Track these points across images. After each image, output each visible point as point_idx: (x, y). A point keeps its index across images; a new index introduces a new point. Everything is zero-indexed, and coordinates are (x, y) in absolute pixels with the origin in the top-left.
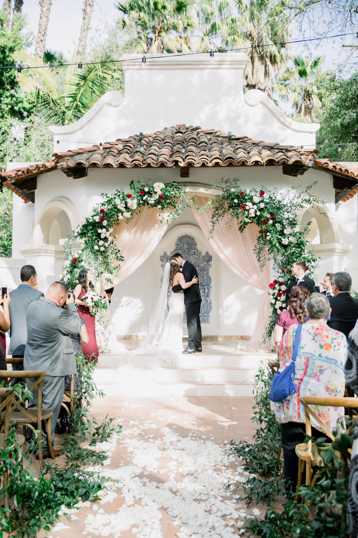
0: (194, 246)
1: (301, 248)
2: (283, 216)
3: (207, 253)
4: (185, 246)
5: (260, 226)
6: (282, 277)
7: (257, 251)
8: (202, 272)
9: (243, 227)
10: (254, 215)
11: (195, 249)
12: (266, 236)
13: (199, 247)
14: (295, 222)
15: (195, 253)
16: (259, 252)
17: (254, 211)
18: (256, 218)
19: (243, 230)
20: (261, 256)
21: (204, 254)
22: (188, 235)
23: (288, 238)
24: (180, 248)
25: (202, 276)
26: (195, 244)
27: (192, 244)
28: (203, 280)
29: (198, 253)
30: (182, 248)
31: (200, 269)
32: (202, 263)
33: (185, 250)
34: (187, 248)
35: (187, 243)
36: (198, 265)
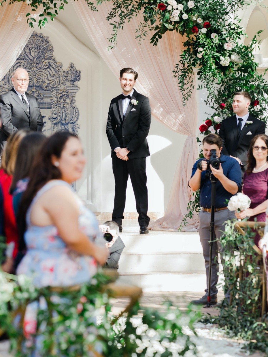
0: (48, 53)
1: (249, 73)
2: (223, 23)
3: (72, 67)
4: (32, 53)
5: (186, 34)
6: (218, 115)
7: (180, 73)
8: (62, 100)
9: (157, 37)
10: (177, 19)
11: (50, 58)
12: (196, 52)
13: (57, 55)
14: (239, 30)
15: (50, 65)
16: (184, 76)
17: (178, 12)
18: (182, 24)
19: (157, 40)
20: (185, 81)
21: (66, 67)
22: (39, 32)
23: (230, 56)
24: (23, 55)
25: (64, 106)
26: (50, 50)
27: (45, 49)
28: (65, 115)
29: (55, 65)
30: (28, 57)
31: (59, 94)
32: (62, 83)
33: (32, 60)
34: (35, 57)
35: (36, 47)
36: (57, 87)
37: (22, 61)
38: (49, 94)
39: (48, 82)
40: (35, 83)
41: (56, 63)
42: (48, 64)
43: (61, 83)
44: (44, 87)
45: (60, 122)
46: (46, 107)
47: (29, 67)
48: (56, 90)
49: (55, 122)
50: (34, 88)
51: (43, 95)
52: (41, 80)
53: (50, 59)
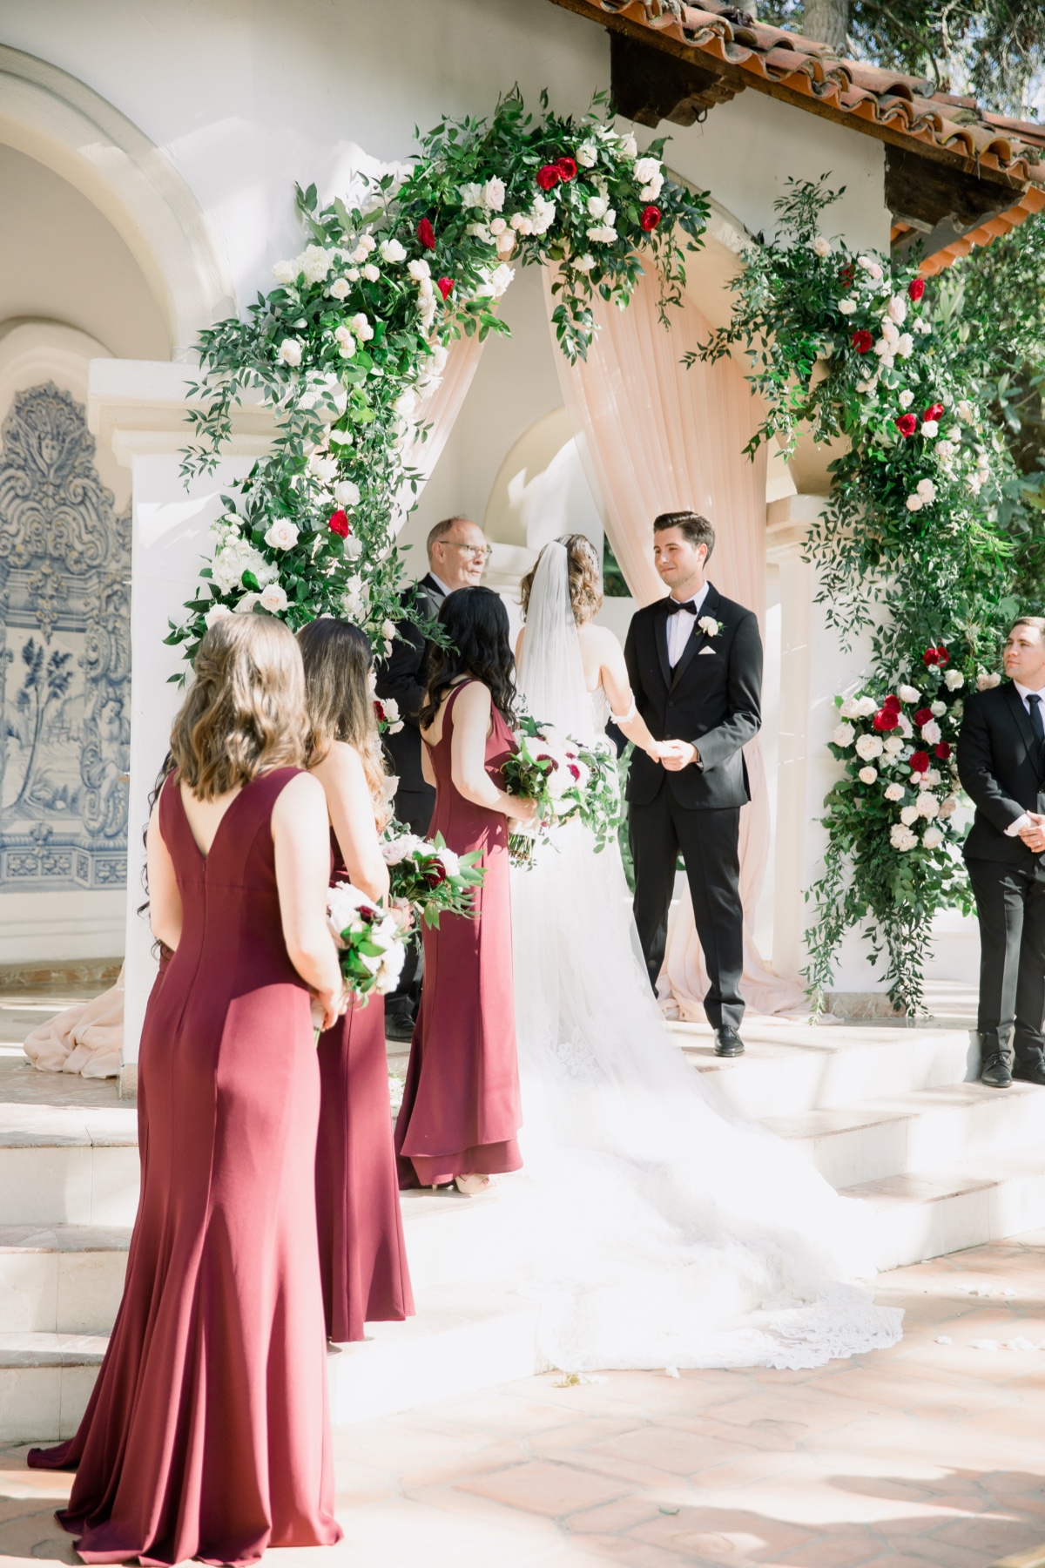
0: (82, 457)
4: (45, 452)
8: (111, 609)
11: (87, 473)
13: (103, 465)
15: (85, 494)
22: (61, 387)
24: (22, 455)
25: (115, 628)
26: (88, 447)
27: (76, 442)
28: (118, 654)
29: (98, 497)
30: (34, 461)
31: (104, 589)
32: (113, 556)
33: (44, 475)
34: (52, 465)
35: (55, 432)
36: (99, 566)
37: (20, 474)
38: (82, 585)
39: (79, 547)
40: (51, 549)
41: (101, 491)
42: (80, 491)
43: (109, 554)
44: (70, 563)
45: (105, 675)
46: (74, 625)
47: (36, 494)
48: (99, 574)
49: (93, 674)
50: (48, 562)
51: (68, 587)
52: (64, 541)
53: (87, 477)
